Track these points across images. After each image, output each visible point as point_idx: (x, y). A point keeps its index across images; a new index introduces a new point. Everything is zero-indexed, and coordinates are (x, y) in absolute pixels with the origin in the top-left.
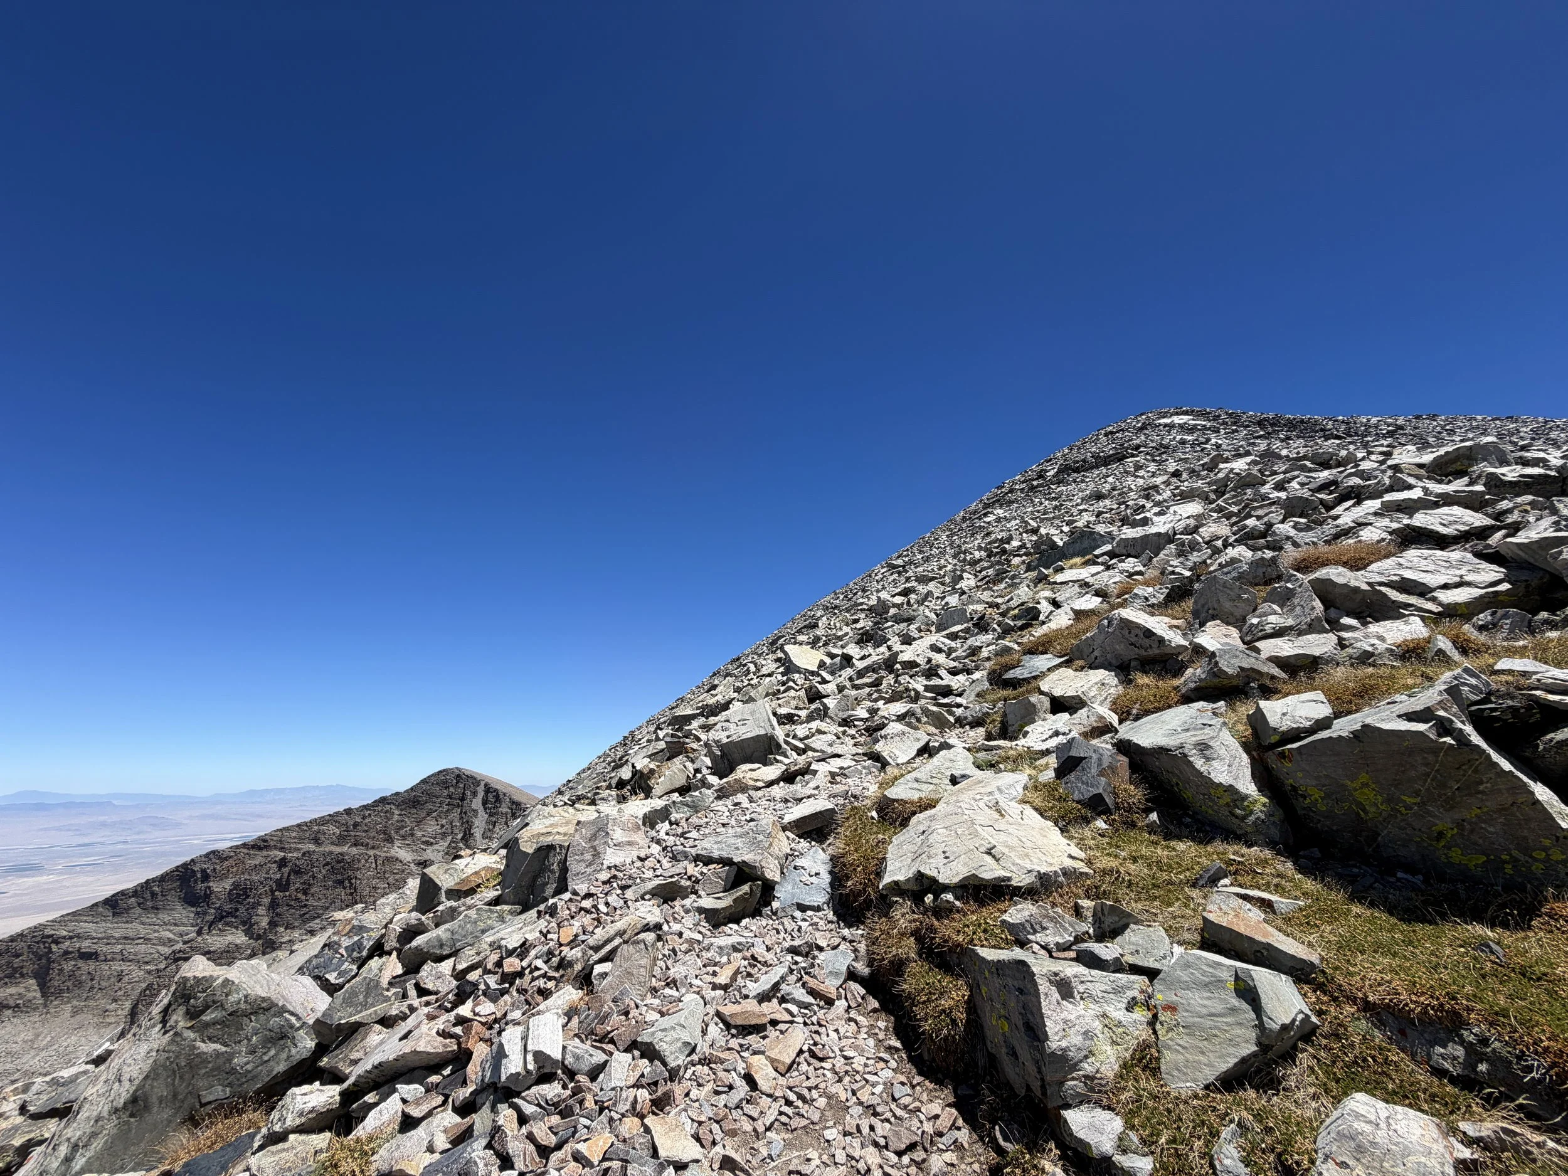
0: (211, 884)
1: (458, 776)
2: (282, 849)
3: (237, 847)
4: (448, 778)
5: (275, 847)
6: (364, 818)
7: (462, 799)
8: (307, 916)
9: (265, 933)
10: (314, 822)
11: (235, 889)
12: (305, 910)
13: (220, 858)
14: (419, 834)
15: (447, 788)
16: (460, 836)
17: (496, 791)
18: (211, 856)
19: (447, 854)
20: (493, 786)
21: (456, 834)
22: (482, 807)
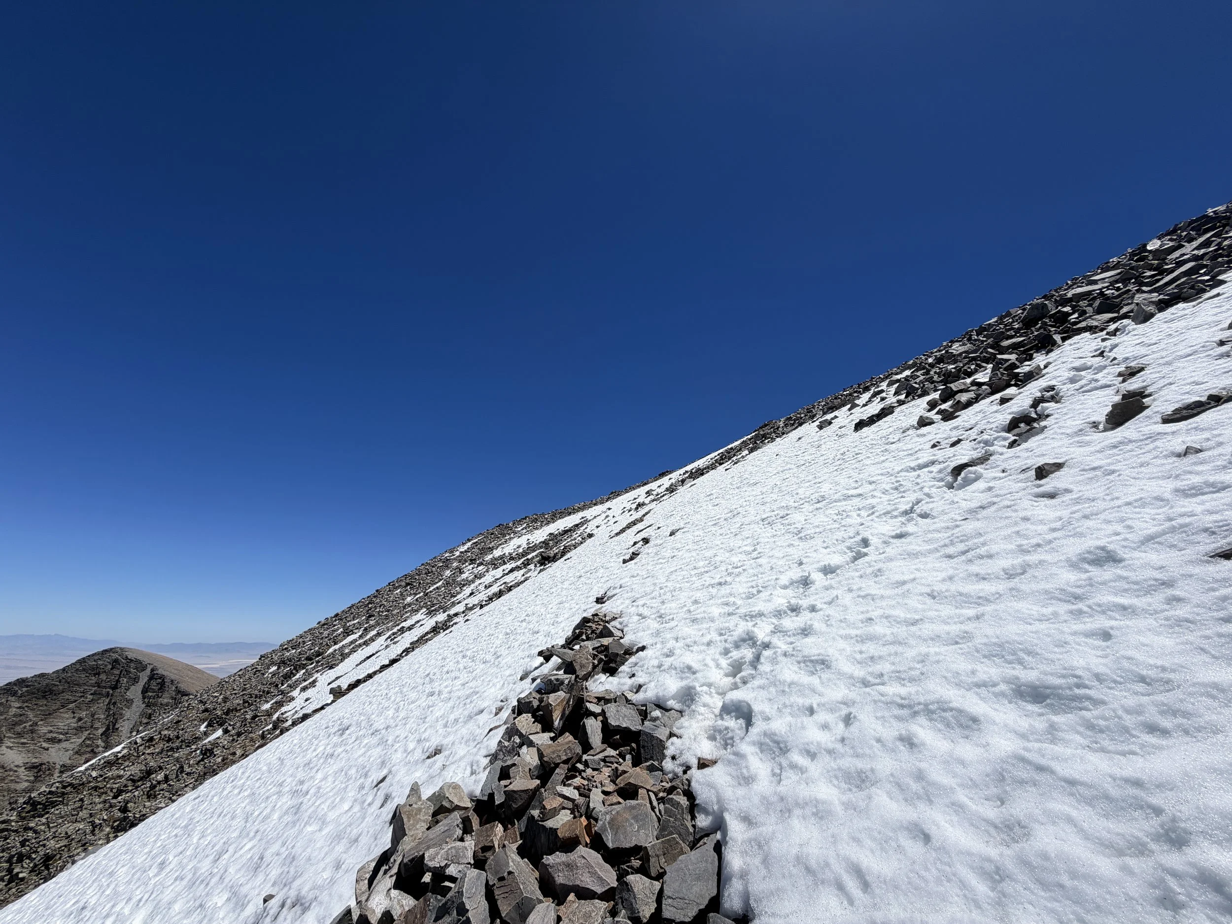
1: (116, 660)
4: (100, 662)
7: (115, 688)
14: (43, 729)
15: (99, 674)
16: (100, 731)
17: (162, 677)
19: (77, 753)
20: (160, 671)
21: (97, 729)
22: (141, 696)
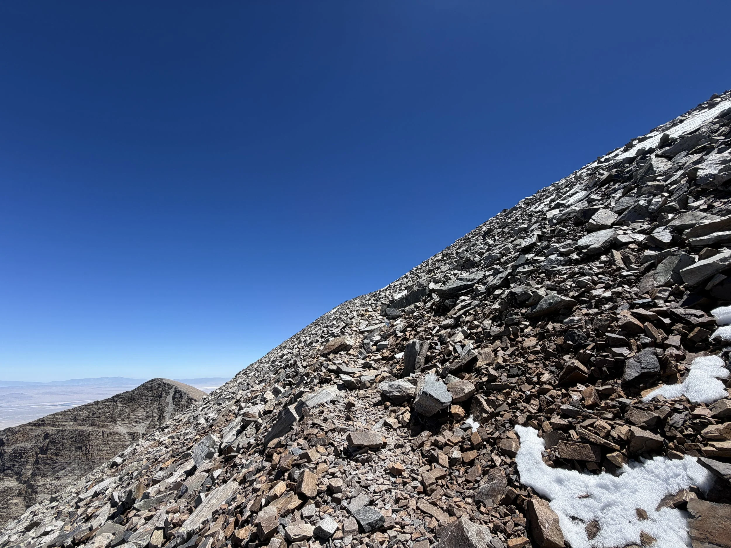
0: (5, 448)
1: (159, 384)
2: (54, 426)
3: (25, 425)
4: (153, 385)
5: (49, 424)
6: (99, 409)
7: (160, 397)
8: (57, 469)
9: (28, 480)
10: (75, 409)
11: (14, 453)
12: (55, 465)
13: (12, 432)
14: (133, 417)
15: (153, 390)
16: (157, 418)
17: (180, 392)
18: (7, 431)
19: (148, 428)
20: (179, 389)
21: (155, 417)
22: (172, 401)
